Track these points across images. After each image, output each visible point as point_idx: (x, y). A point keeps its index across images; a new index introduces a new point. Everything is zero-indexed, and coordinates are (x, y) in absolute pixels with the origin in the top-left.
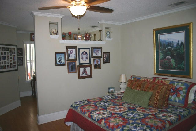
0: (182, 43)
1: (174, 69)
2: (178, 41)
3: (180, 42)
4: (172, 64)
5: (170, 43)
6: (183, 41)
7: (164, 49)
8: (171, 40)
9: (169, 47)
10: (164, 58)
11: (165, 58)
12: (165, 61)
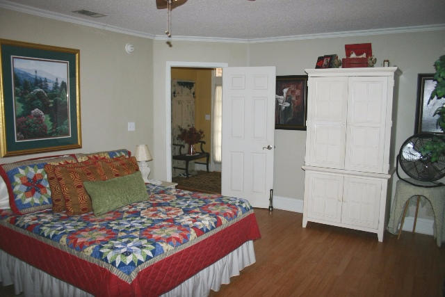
0: (64, 84)
1: (50, 135)
2: (57, 80)
3: (60, 82)
4: (47, 124)
5: (41, 81)
6: (66, 81)
7: (26, 94)
8: (42, 75)
9: (39, 90)
10: (27, 113)
11: (29, 114)
12: (30, 120)
